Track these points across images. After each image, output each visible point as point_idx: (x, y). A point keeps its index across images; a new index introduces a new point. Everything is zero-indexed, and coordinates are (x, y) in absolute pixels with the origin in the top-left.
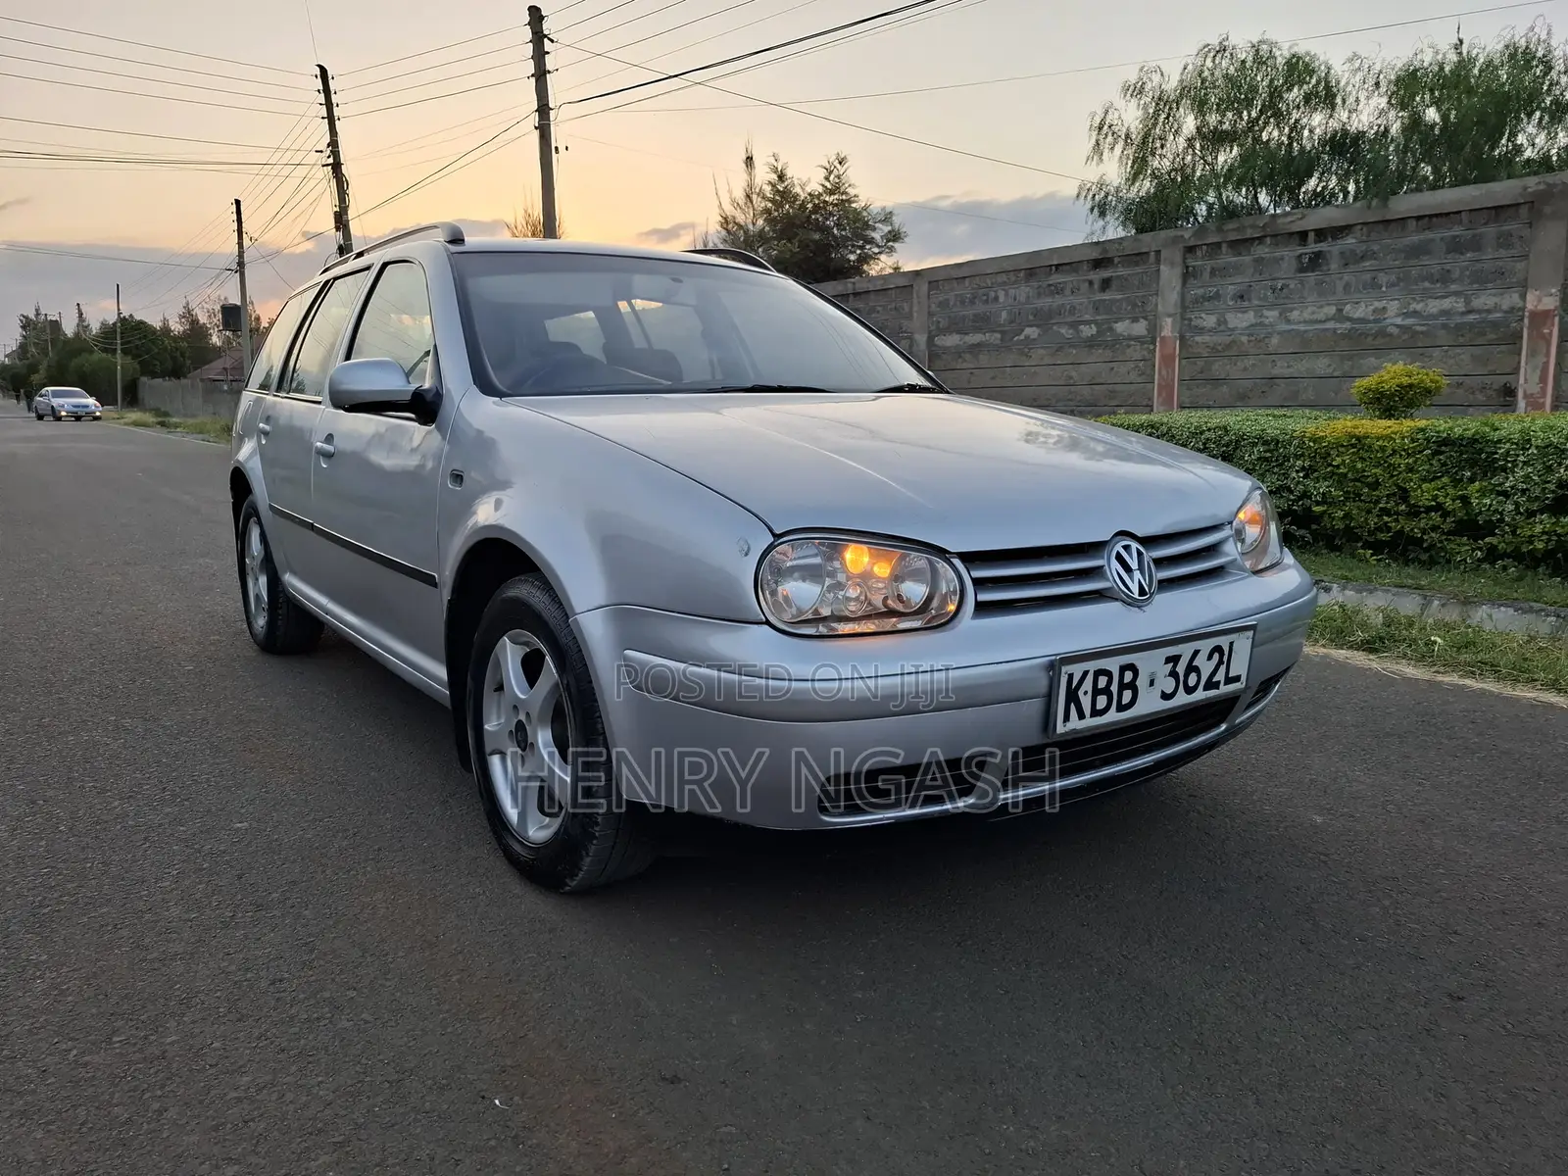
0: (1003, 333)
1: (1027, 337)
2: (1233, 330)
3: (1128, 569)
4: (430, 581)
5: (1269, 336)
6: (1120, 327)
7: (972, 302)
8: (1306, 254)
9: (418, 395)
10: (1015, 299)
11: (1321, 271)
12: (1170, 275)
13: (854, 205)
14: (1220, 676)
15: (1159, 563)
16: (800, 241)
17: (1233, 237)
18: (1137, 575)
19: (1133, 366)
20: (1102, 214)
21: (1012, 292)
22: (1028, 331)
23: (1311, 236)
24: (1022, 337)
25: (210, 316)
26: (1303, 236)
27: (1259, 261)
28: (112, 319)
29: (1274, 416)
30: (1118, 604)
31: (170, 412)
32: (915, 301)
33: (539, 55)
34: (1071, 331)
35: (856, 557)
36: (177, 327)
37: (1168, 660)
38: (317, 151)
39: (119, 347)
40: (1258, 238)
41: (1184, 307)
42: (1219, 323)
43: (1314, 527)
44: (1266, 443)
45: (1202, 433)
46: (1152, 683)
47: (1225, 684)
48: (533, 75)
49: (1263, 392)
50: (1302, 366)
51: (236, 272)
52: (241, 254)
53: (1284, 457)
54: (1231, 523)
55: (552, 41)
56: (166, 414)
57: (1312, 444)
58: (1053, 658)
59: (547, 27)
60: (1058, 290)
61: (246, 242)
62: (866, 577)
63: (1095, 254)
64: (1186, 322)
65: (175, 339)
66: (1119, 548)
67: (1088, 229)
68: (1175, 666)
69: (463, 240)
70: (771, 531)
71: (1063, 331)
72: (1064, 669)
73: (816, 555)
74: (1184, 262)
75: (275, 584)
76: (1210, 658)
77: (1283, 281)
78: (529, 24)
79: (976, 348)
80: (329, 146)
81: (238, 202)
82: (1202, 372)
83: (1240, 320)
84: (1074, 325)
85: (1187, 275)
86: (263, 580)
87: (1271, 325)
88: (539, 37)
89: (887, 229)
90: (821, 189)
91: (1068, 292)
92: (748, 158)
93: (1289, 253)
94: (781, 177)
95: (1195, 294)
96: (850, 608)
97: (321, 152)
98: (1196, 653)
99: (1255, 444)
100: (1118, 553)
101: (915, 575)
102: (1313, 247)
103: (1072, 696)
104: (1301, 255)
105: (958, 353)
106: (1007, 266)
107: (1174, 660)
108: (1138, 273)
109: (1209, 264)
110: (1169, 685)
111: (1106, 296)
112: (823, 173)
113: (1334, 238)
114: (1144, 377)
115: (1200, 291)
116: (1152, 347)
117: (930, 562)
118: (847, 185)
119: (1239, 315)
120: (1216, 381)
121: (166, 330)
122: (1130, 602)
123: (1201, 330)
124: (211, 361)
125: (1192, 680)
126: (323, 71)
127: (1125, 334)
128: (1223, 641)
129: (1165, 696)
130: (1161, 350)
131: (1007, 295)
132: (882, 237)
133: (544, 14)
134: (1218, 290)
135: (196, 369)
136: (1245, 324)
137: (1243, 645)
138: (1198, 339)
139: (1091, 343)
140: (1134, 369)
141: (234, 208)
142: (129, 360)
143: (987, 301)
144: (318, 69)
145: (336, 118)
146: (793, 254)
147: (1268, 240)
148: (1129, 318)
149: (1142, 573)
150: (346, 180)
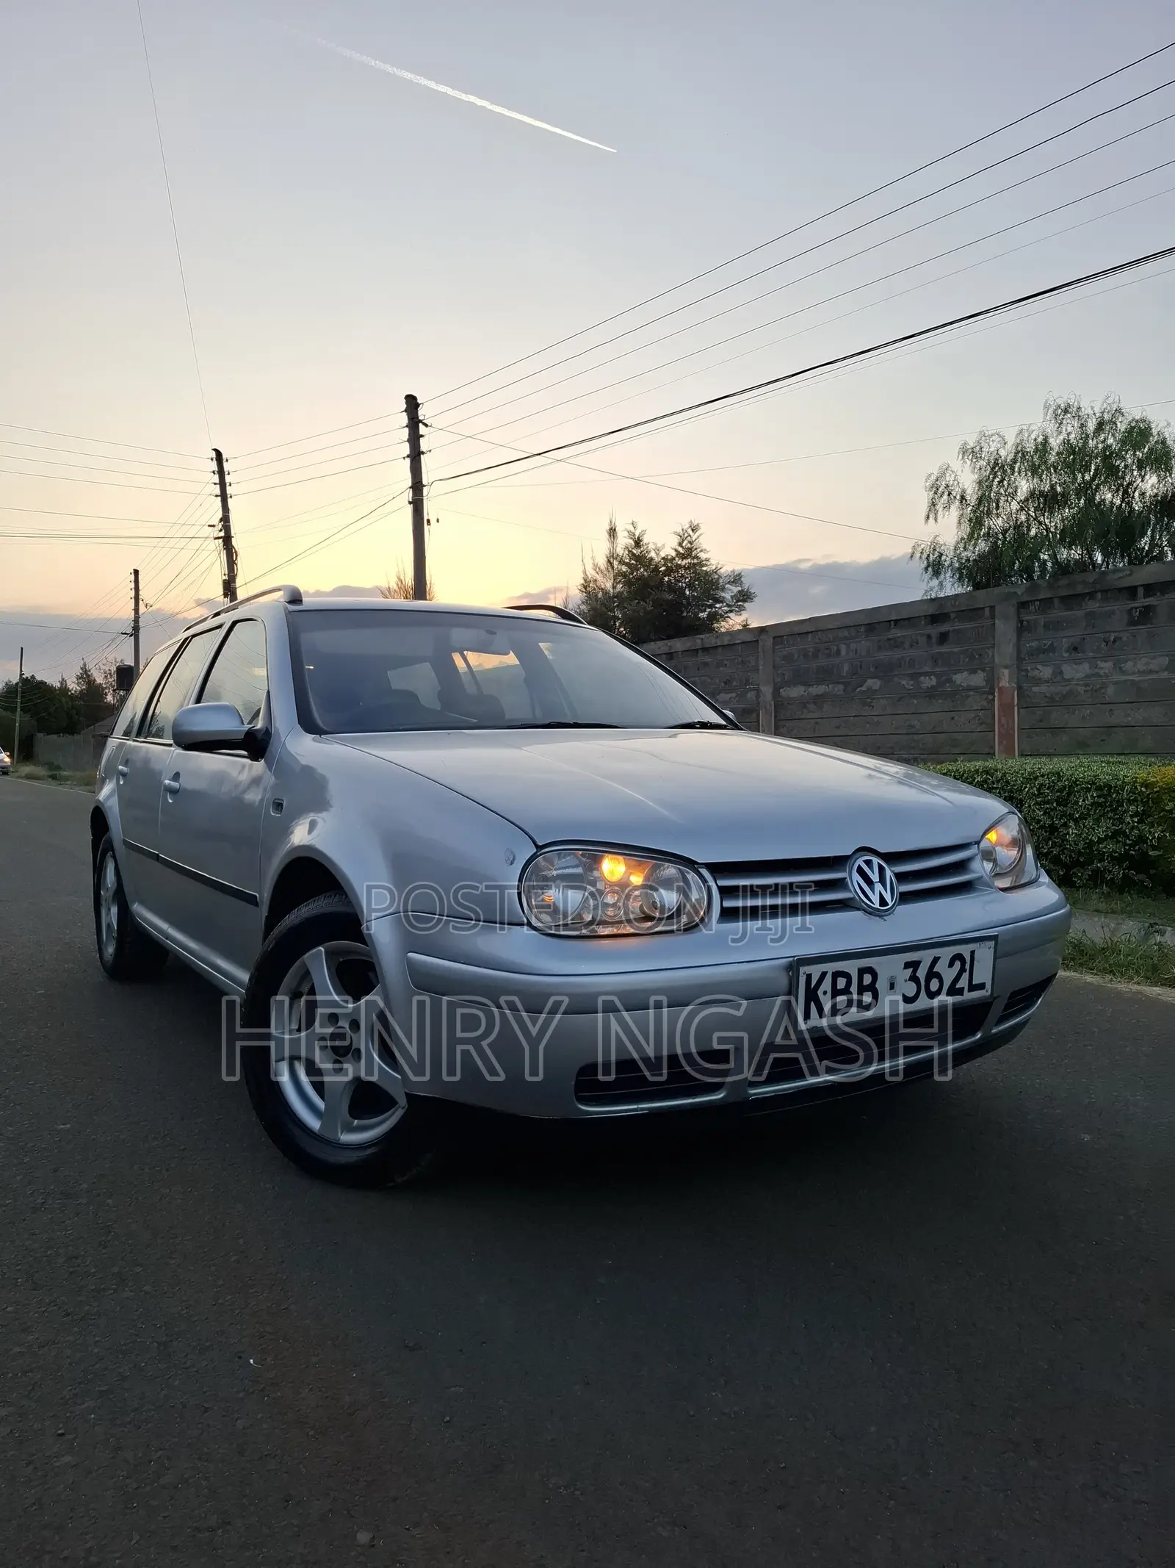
0: (846, 684)
1: (869, 689)
2: (1069, 680)
3: (870, 882)
4: (252, 900)
5: (1104, 686)
6: (959, 678)
7: (815, 656)
8: (1136, 608)
9: (250, 734)
10: (856, 653)
11: (1151, 624)
12: (1005, 629)
13: (704, 569)
14: (963, 983)
15: (901, 877)
16: (653, 601)
17: (1064, 593)
18: (878, 887)
19: (973, 715)
20: (937, 573)
21: (853, 646)
22: (870, 682)
23: (1141, 591)
24: (864, 688)
25: (106, 677)
26: (1132, 592)
27: (1091, 615)
28: (15, 679)
29: (1108, 763)
30: (859, 914)
31: (62, 766)
32: (761, 654)
33: (415, 438)
34: (912, 682)
35: (613, 868)
36: (73, 686)
37: (907, 965)
38: (209, 526)
39: (19, 705)
40: (1088, 593)
41: (1020, 659)
42: (1054, 673)
43: (1152, 872)
44: (1099, 788)
45: (1036, 778)
46: (892, 986)
47: (969, 991)
48: (408, 456)
49: (1102, 740)
50: (1137, 716)
51: (131, 636)
52: (136, 620)
53: (1118, 801)
54: (978, 843)
55: (426, 425)
56: (59, 768)
57: (1143, 789)
58: (792, 959)
59: (422, 413)
60: (896, 644)
61: (142, 609)
62: (623, 885)
63: (931, 610)
64: (1023, 673)
65: (73, 698)
66: (860, 862)
67: (924, 587)
68: (915, 971)
69: (301, 601)
70: (534, 842)
71: (904, 682)
72: (802, 970)
73: (577, 866)
74: (1019, 617)
75: (125, 913)
76: (951, 965)
77: (1116, 634)
78: (406, 411)
79: (818, 699)
80: (221, 520)
81: (136, 572)
82: (1041, 721)
83: (1075, 672)
84: (915, 676)
85: (1022, 629)
86: (114, 910)
87: (1107, 676)
88: (414, 423)
89: (736, 589)
90: (674, 554)
91: (907, 645)
92: (611, 529)
93: (1119, 608)
94: (638, 543)
95: (1030, 647)
96: (609, 913)
97: (214, 526)
98: (936, 960)
99: (1088, 790)
100: (859, 866)
101: (667, 884)
102: (1142, 601)
103: (812, 996)
104: (1132, 608)
105: (803, 704)
106: (848, 622)
107: (914, 965)
108: (975, 627)
109: (1042, 619)
110: (911, 989)
111: (945, 649)
112: (676, 540)
113: (1163, 593)
114: (984, 726)
115: (1034, 644)
116: (990, 697)
117: (682, 873)
118: (698, 550)
119: (1075, 666)
120: (1056, 730)
121: (64, 689)
122: (871, 912)
123: (1038, 682)
124: (103, 719)
125: (934, 985)
126: (219, 455)
127: (965, 685)
128: (965, 950)
129: (907, 1000)
130: (1000, 699)
131: (848, 646)
132: (732, 597)
133: (419, 401)
134: (1052, 643)
135: (88, 726)
136: (1079, 675)
137: (985, 955)
138: (1035, 689)
139: (931, 694)
140: (974, 718)
141: (132, 577)
142: (27, 718)
143: (829, 656)
144: (214, 452)
145: (229, 496)
146: (647, 613)
147: (1099, 595)
148: (967, 670)
149: (884, 886)
150: (236, 552)
